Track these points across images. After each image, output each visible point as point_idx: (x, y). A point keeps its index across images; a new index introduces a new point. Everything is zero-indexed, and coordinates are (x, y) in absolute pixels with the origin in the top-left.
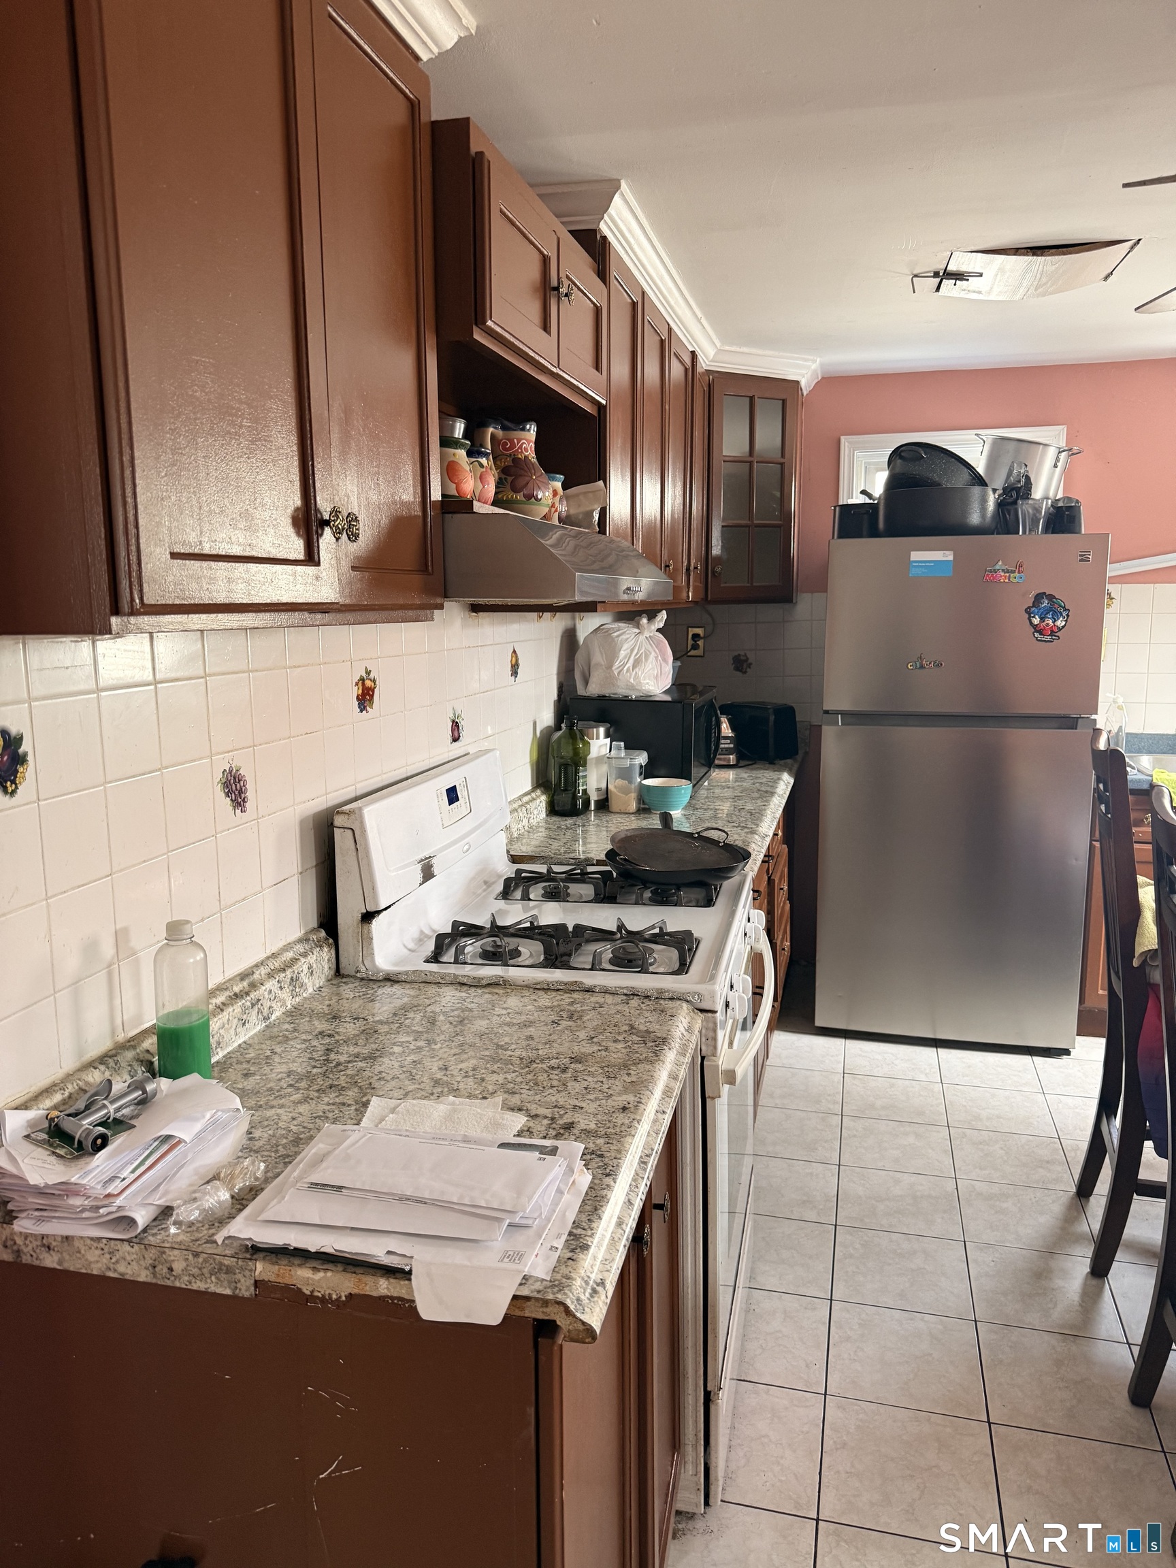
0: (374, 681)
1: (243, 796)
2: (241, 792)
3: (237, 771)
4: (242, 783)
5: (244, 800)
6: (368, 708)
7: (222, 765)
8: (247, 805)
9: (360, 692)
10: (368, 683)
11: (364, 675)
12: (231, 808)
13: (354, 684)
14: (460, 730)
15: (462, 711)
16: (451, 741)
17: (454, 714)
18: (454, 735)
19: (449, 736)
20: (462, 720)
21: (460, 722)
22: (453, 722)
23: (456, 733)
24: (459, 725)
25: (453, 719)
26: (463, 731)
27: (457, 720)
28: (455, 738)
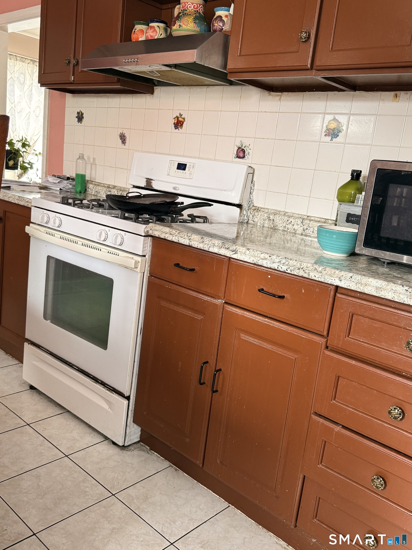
0: (184, 119)
1: (125, 141)
2: (124, 140)
3: (124, 134)
4: (125, 138)
5: (125, 142)
6: (179, 129)
7: (120, 131)
8: (126, 144)
9: (176, 122)
10: (180, 119)
11: (179, 116)
12: (121, 143)
13: (173, 118)
14: (245, 154)
15: (250, 145)
16: (235, 157)
17: (240, 144)
18: (239, 155)
19: (234, 154)
20: (249, 149)
21: (247, 150)
22: (239, 148)
23: (241, 155)
24: (246, 151)
25: (239, 146)
26: (249, 155)
27: (244, 148)
28: (239, 156)
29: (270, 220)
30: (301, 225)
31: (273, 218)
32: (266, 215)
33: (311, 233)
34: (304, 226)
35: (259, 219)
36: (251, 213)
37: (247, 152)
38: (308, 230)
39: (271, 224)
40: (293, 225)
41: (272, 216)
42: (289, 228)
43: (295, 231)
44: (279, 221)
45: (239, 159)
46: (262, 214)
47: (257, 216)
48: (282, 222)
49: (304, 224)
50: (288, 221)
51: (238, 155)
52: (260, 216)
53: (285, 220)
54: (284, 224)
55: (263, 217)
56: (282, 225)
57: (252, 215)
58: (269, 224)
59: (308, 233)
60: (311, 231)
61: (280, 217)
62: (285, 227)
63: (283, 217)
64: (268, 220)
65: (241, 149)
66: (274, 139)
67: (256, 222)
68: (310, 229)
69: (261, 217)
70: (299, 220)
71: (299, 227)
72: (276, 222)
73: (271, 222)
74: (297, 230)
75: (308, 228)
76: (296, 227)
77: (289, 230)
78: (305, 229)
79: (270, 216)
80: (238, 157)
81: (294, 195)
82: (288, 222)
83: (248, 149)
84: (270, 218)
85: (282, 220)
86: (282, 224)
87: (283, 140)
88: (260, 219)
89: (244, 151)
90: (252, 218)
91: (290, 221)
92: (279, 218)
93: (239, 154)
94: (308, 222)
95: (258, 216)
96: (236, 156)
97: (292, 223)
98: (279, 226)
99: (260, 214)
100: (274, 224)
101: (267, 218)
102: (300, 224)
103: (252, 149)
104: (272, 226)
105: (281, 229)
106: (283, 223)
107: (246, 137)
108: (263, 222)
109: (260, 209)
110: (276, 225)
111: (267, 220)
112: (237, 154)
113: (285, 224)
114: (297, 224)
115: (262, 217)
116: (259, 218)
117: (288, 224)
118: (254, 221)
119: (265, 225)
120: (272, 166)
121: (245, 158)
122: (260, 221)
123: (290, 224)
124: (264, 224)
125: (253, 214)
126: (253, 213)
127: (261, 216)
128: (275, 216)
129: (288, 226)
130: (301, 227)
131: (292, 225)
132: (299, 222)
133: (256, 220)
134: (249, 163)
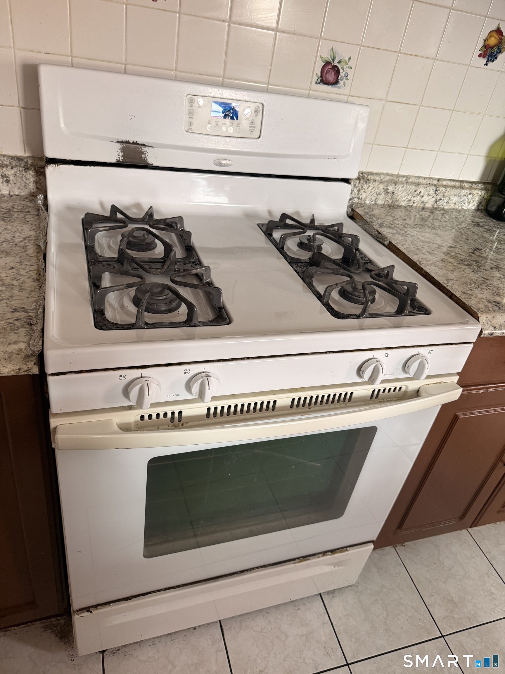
14: (340, 77)
15: (350, 58)
16: (318, 82)
17: (331, 56)
18: (326, 78)
19: (315, 75)
20: (348, 67)
21: (343, 69)
22: (327, 63)
23: (331, 77)
24: (341, 71)
25: (328, 60)
26: (348, 79)
27: (337, 64)
28: (327, 80)
29: (388, 193)
30: (434, 195)
31: (394, 189)
32: (381, 186)
33: (445, 204)
34: (437, 197)
35: (368, 194)
36: (357, 185)
37: (344, 73)
38: (441, 201)
39: (388, 198)
40: (423, 197)
41: (392, 187)
42: (415, 202)
43: (424, 204)
44: (402, 193)
45: (326, 86)
46: (376, 186)
47: (366, 190)
48: (406, 195)
49: (437, 194)
50: (415, 191)
51: (324, 77)
52: (372, 189)
53: (411, 191)
54: (409, 197)
55: (376, 191)
56: (405, 198)
57: (358, 188)
58: (385, 200)
59: (440, 205)
60: (446, 202)
61: (404, 187)
62: (410, 200)
63: (408, 187)
64: (385, 194)
65: (330, 66)
66: (397, 52)
67: (363, 200)
68: (445, 199)
69: (372, 191)
70: (431, 188)
71: (429, 198)
72: (396, 196)
73: (389, 196)
74: (426, 203)
75: (442, 198)
76: (425, 199)
77: (415, 205)
78: (438, 200)
79: (388, 188)
80: (323, 81)
81: (416, 149)
82: (416, 193)
83: (345, 67)
84: (388, 191)
85: (407, 192)
86: (407, 197)
87: (413, 55)
88: (371, 194)
89: (336, 71)
90: (357, 194)
91: (418, 192)
92: (403, 189)
93: (327, 76)
94: (444, 189)
95: (368, 189)
96: (319, 80)
97: (422, 194)
98: (400, 200)
99: (372, 185)
100: (393, 198)
101: (382, 190)
102: (432, 194)
103: (353, 68)
104: (390, 202)
105: (403, 204)
106: (408, 195)
107: (344, 42)
108: (375, 198)
109: (366, 176)
110: (397, 199)
111: (383, 194)
112: (321, 76)
113: (411, 196)
114: (429, 195)
115: (374, 191)
116: (370, 192)
117: (414, 195)
118: (360, 197)
119: (378, 202)
120: (388, 101)
121: (339, 85)
122: (371, 197)
123: (418, 195)
124: (377, 200)
125: (360, 187)
126: (359, 185)
127: (374, 189)
128: (396, 187)
129: (415, 199)
130: (433, 197)
131: (421, 196)
132: (432, 192)
133: (363, 196)
134: (346, 95)
